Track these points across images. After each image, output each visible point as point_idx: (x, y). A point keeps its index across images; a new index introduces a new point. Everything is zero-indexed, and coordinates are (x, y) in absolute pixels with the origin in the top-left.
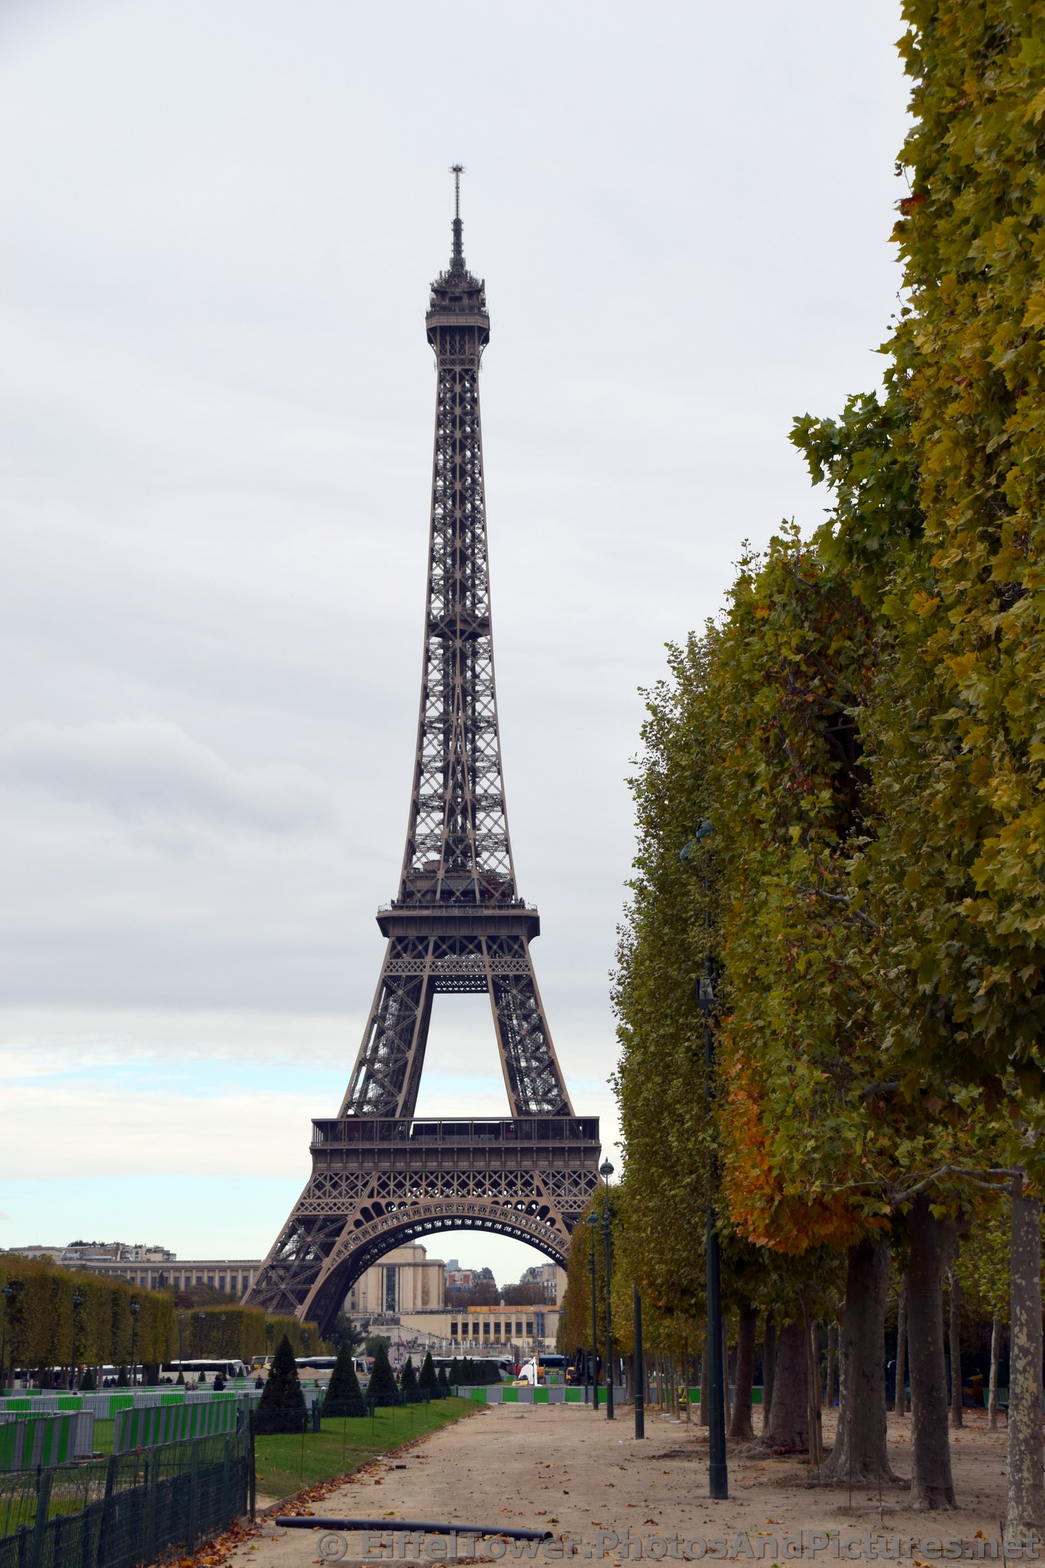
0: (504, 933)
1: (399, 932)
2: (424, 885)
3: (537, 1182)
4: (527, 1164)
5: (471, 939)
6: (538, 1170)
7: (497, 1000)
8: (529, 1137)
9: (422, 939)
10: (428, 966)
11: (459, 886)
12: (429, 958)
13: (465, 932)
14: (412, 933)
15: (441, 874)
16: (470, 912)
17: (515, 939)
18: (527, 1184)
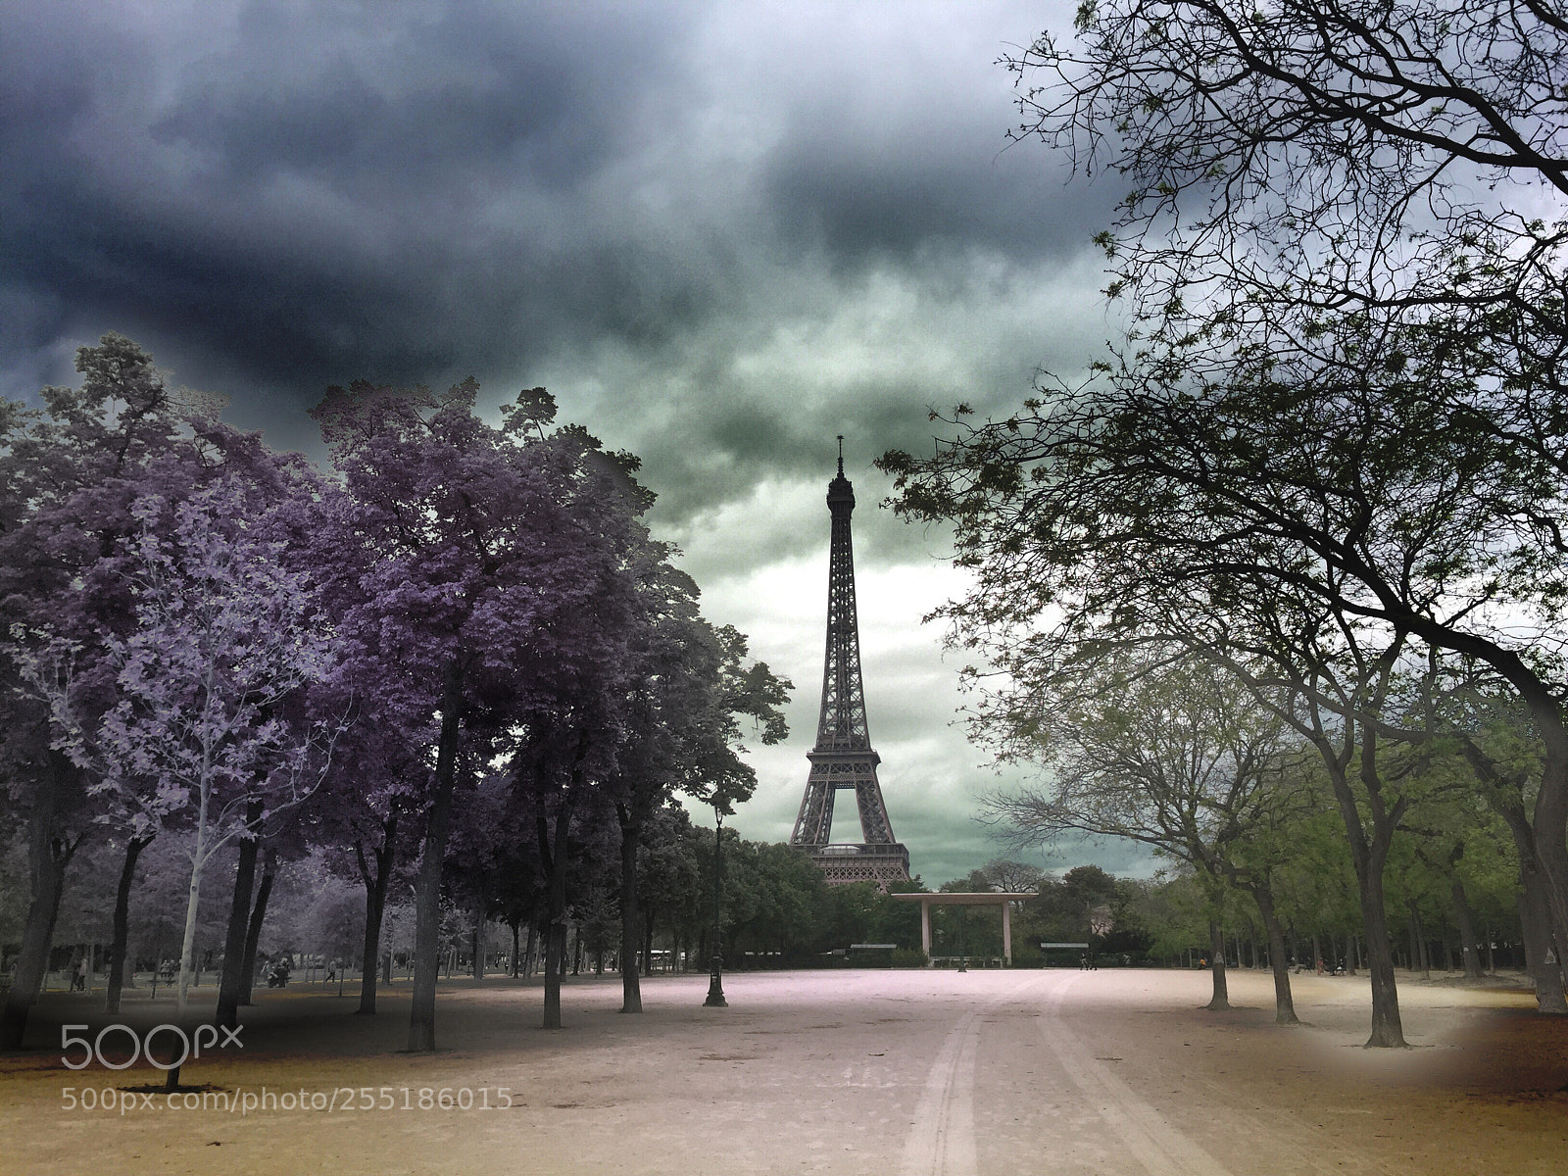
0: (862, 762)
1: (817, 762)
2: (827, 741)
3: (875, 872)
4: (871, 864)
5: (847, 765)
6: (875, 866)
7: (858, 792)
8: (871, 852)
9: (825, 765)
10: (828, 778)
11: (842, 741)
12: (829, 773)
13: (845, 761)
14: (822, 763)
15: (834, 736)
16: (848, 753)
17: (866, 764)
18: (871, 874)
